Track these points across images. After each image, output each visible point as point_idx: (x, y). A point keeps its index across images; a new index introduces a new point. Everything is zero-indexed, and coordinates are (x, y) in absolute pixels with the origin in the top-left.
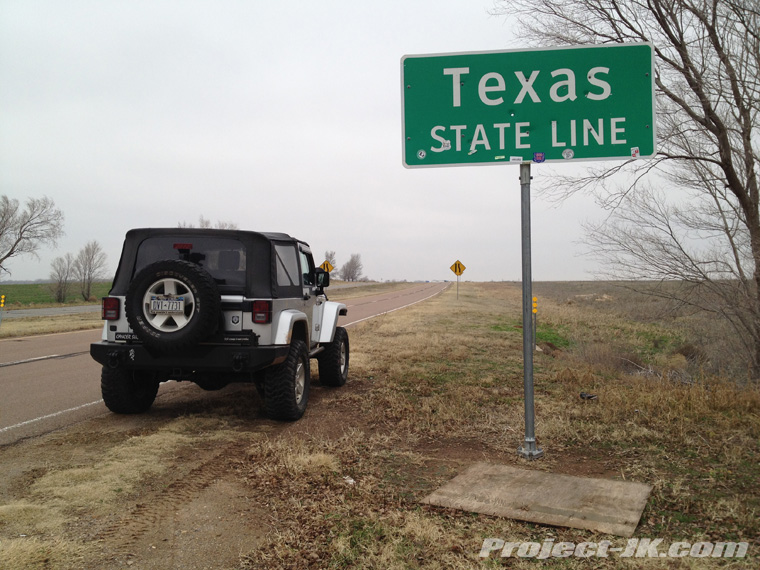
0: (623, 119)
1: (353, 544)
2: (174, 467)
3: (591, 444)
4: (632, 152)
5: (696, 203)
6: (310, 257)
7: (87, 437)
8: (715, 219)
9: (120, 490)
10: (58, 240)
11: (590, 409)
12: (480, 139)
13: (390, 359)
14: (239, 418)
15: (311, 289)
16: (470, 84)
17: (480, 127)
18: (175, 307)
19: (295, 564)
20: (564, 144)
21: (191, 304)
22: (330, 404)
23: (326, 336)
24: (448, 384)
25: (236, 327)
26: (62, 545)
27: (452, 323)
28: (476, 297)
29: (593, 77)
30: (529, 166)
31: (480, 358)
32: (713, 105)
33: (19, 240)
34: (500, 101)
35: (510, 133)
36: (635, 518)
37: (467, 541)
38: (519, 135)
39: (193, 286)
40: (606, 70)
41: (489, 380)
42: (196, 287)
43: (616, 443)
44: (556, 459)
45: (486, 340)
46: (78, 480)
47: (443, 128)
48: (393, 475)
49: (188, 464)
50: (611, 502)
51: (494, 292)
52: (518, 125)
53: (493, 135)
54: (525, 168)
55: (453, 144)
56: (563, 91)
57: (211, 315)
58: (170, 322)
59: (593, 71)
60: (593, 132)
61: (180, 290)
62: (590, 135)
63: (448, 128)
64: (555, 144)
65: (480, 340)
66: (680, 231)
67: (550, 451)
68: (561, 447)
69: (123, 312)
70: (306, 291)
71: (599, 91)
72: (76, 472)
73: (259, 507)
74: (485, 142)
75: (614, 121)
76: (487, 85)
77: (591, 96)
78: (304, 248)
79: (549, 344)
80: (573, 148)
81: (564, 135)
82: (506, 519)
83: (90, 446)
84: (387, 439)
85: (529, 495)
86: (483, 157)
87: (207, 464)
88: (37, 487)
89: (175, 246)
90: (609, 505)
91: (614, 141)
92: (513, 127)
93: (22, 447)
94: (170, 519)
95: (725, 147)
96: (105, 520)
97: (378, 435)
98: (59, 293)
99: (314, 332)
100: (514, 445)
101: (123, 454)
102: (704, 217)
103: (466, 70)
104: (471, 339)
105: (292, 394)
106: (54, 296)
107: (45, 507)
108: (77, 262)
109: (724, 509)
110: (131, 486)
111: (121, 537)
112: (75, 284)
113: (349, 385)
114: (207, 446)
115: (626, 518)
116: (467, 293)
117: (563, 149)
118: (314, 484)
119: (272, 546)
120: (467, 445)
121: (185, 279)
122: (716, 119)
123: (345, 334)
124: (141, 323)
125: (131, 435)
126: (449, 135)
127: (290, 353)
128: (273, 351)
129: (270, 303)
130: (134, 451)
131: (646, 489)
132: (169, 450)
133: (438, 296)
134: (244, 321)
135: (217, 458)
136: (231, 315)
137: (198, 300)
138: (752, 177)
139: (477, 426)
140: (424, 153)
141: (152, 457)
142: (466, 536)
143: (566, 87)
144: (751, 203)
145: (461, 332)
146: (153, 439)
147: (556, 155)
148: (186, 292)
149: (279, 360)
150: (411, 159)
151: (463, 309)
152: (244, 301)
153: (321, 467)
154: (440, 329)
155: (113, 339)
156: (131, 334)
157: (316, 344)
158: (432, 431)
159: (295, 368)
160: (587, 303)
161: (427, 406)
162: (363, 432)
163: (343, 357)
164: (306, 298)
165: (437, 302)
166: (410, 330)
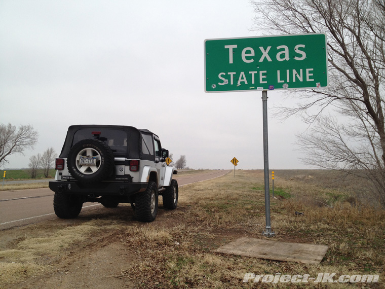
0: (312, 70)
1: (178, 265)
2: (89, 239)
3: (300, 231)
4: (317, 85)
5: (353, 123)
6: (159, 142)
7: (46, 226)
8: (363, 132)
9: (62, 246)
10: (34, 146)
11: (300, 218)
12: (242, 78)
13: (200, 199)
14: (122, 220)
15: (159, 159)
16: (237, 53)
17: (242, 73)
18: (91, 162)
19: (149, 273)
20: (283, 81)
21: (100, 160)
22: (168, 216)
23: (166, 183)
24: (229, 209)
25: (122, 173)
26: (33, 265)
27: (231, 186)
28: (244, 177)
29: (297, 49)
30: (266, 92)
31: (245, 199)
32: (359, 73)
33: (14, 146)
34: (252, 61)
35: (257, 76)
36: (320, 258)
37: (235, 266)
38: (261, 77)
39: (100, 152)
40: (303, 46)
41: (249, 206)
42: (102, 152)
43: (312, 231)
44: (282, 237)
45: (248, 193)
46: (41, 242)
47: (224, 74)
48: (199, 242)
49: (97, 238)
50: (308, 252)
51: (253, 174)
52: (261, 72)
53: (249, 77)
54: (265, 93)
55: (229, 81)
56: (282, 56)
57: (109, 167)
58: (89, 170)
59: (297, 47)
60: (298, 75)
61: (94, 154)
62: (296, 77)
63: (227, 74)
64: (279, 81)
65: (245, 193)
66: (345, 138)
67: (279, 234)
68: (284, 233)
69: (66, 165)
70: (157, 159)
71: (300, 56)
72: (40, 239)
73: (131, 253)
74: (245, 80)
75: (307, 70)
76: (246, 53)
77: (296, 58)
78: (156, 137)
79: (281, 196)
80: (288, 83)
81: (283, 77)
82: (255, 258)
83: (48, 230)
84: (196, 229)
85: (267, 249)
86: (244, 87)
87: (106, 238)
88: (21, 245)
89: (92, 133)
90: (307, 253)
91: (308, 80)
92: (258, 73)
93: (13, 230)
94: (87, 258)
95: (366, 94)
96: (54, 257)
97: (192, 227)
98: (33, 174)
99: (160, 180)
100: (260, 232)
101: (64, 233)
102: (357, 131)
103: (236, 46)
104: (240, 192)
105: (149, 209)
106: (30, 175)
107: (25, 251)
108: (42, 158)
109: (365, 255)
110: (67, 245)
111: (62, 264)
112: (41, 169)
113: (178, 209)
114: (106, 231)
115: (315, 258)
116: (240, 175)
117: (283, 83)
118: (159, 244)
119: (137, 266)
120: (237, 231)
121: (97, 148)
122: (361, 80)
123: (176, 183)
124: (75, 170)
125: (68, 226)
126: (228, 77)
127: (148, 187)
128: (140, 185)
129: (139, 161)
130: (69, 232)
131: (326, 248)
132: (87, 231)
133: (224, 176)
134: (126, 170)
135: (111, 235)
136: (119, 167)
137: (103, 158)
138: (380, 109)
139: (242, 224)
140: (215, 86)
141: (79, 234)
142: (235, 263)
143: (284, 54)
144: (379, 121)
145: (236, 189)
146: (79, 227)
147: (280, 86)
148: (97, 154)
149: (143, 190)
150: (209, 88)
151: (237, 181)
152: (126, 160)
153: (163, 237)
154: (225, 188)
155: (60, 179)
156: (70, 176)
157: (161, 187)
158: (220, 226)
159: (151, 195)
160: (300, 180)
161: (217, 216)
162: (184, 226)
163: (175, 195)
164: (157, 162)
165: (224, 178)
166: (210, 188)
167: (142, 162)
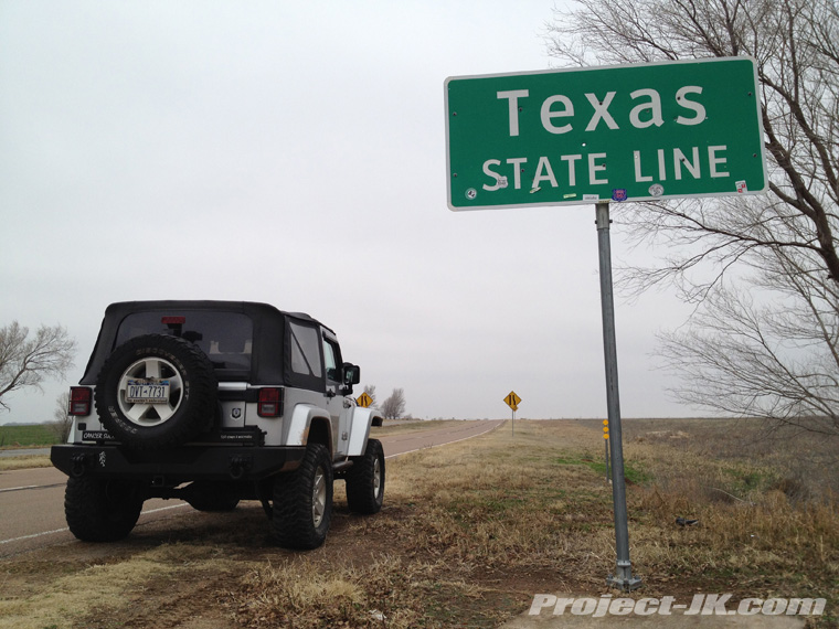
0: (724, 148)
2: (139, 601)
3: (704, 572)
4: (738, 187)
6: (336, 347)
10: (66, 372)
11: (693, 536)
12: (545, 172)
13: (436, 487)
14: (239, 546)
15: (337, 388)
16: (529, 109)
17: (544, 160)
18: (157, 393)
20: (650, 179)
21: (179, 390)
22: (358, 531)
23: (355, 448)
24: (509, 511)
25: (238, 423)
27: (508, 455)
28: (534, 435)
29: (683, 98)
30: (606, 206)
31: (545, 487)
32: (806, 186)
33: (22, 371)
34: (569, 128)
35: (582, 167)
38: (593, 169)
39: (181, 367)
40: (698, 90)
41: (560, 505)
42: (185, 368)
43: (737, 571)
44: (660, 590)
45: (550, 471)
47: (498, 162)
48: (438, 608)
49: (160, 598)
51: (553, 429)
52: (592, 157)
53: (560, 169)
54: (602, 208)
55: (511, 180)
56: (646, 115)
57: (203, 406)
58: (151, 414)
59: (682, 92)
60: (687, 163)
61: (166, 372)
62: (683, 168)
63: (503, 162)
64: (639, 178)
65: (542, 471)
67: (650, 581)
68: (664, 577)
70: (330, 388)
71: (691, 114)
74: (551, 177)
75: (712, 150)
76: (551, 110)
77: (681, 120)
78: (328, 334)
80: (662, 183)
81: (650, 167)
83: (34, 576)
84: (431, 568)
86: (548, 195)
87: (185, 598)
89: (164, 319)
91: (714, 174)
92: (585, 159)
95: (824, 234)
97: (419, 563)
99: (340, 441)
100: (600, 575)
101: (75, 585)
103: (524, 93)
104: (531, 470)
105: (309, 515)
106: (59, 437)
110: (71, 623)
113: (384, 513)
114: (189, 577)
116: (523, 430)
117: (649, 184)
118: (327, 619)
120: (540, 575)
121: (172, 357)
123: (380, 447)
124: (114, 414)
125: (93, 564)
126: (506, 170)
127: (305, 459)
128: (284, 452)
129: (281, 392)
130: (90, 581)
132: (137, 579)
133: (490, 433)
134: (249, 415)
135: (201, 590)
136: (230, 407)
137: (187, 384)
139: (549, 553)
140: (474, 192)
141: (113, 589)
143: (649, 109)
145: (520, 463)
146: (122, 566)
147: (641, 191)
148: (174, 374)
149: (291, 465)
150: (458, 199)
151: (520, 444)
152: (248, 389)
153: (340, 597)
154: (495, 461)
155: (80, 440)
156: (103, 433)
157: (343, 458)
158: (491, 559)
159: (313, 479)
160: (661, 440)
161: (482, 530)
162: (399, 560)
163: (378, 477)
164: (330, 395)
165: (491, 437)
166: (459, 461)
167: (292, 394)
